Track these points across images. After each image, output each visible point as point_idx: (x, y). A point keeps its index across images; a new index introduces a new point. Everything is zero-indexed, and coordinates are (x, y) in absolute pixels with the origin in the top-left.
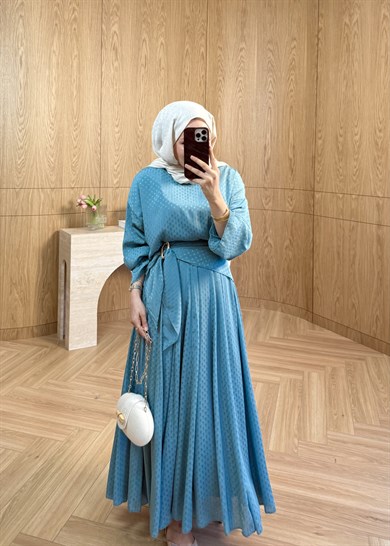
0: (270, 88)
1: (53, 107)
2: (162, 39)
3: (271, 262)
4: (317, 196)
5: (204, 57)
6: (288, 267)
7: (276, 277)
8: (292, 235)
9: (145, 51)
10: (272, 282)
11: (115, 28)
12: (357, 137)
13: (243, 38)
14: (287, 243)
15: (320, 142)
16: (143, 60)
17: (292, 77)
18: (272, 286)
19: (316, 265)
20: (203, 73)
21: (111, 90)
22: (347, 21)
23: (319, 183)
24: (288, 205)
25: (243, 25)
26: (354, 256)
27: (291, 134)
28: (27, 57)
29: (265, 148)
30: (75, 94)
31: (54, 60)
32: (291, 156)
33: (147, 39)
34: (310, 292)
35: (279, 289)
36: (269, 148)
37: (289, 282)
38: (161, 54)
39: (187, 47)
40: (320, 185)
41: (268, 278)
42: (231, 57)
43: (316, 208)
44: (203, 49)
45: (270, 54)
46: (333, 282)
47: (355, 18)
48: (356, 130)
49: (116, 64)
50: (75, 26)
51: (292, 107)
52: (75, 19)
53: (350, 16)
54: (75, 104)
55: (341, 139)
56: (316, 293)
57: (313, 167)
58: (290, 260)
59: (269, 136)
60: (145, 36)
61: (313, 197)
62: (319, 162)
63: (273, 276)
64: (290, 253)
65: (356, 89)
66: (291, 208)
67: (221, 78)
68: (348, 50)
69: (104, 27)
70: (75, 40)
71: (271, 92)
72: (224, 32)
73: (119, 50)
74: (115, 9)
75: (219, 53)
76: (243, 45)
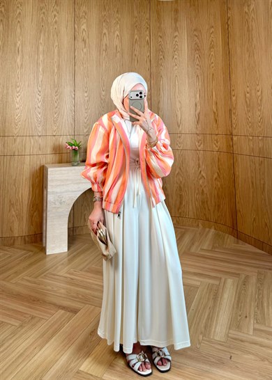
0: (197, 62)
1: (40, 80)
2: (117, 33)
3: (204, 190)
4: (235, 138)
5: (148, 43)
6: (218, 194)
7: (209, 203)
8: (219, 169)
9: (105, 41)
10: (206, 206)
11: (84, 27)
12: (259, 93)
13: (176, 29)
14: (216, 175)
15: (234, 98)
16: (104, 47)
17: (212, 53)
18: (207, 208)
19: (238, 192)
20: (149, 54)
21: (82, 68)
22: (247, 11)
23: (235, 129)
24: (214, 146)
26: (264, 184)
27: (214, 93)
28: (22, 47)
29: (196, 105)
30: (56, 71)
31: (41, 49)
32: (215, 110)
33: (107, 33)
34: (234, 213)
35: (212, 211)
36: (198, 105)
37: (219, 206)
38: (117, 42)
39: (136, 37)
40: (236, 130)
41: (203, 202)
42: (168, 42)
43: (234, 147)
44: (148, 38)
45: (196, 38)
46: (250, 206)
47: (252, 7)
48: (258, 88)
49: (85, 50)
50: (56, 26)
51: (213, 75)
52: (56, 22)
53: (249, 6)
54: (56, 77)
55: (248, 95)
56: (239, 215)
57: (231, 117)
58: (219, 189)
59: (198, 96)
60: (105, 31)
61: (232, 139)
62: (234, 114)
63: (207, 202)
64: (219, 183)
65: (256, 58)
66: (217, 149)
67: (162, 57)
68: (248, 30)
69: (76, 26)
70: (55, 36)
71: (198, 65)
72: (162, 26)
73: (87, 41)
74: (84, 14)
75: (160, 39)
76: (177, 34)
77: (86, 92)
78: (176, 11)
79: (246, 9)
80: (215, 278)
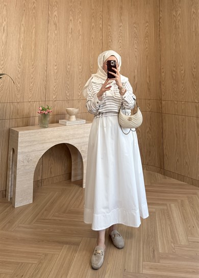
0: (136, 47)
1: (21, 55)
2: (80, 20)
4: (163, 102)
5: (101, 29)
8: (150, 125)
9: (71, 26)
11: (55, 13)
12: (183, 72)
13: (121, 21)
14: (148, 130)
15: (163, 74)
16: (70, 30)
17: (147, 41)
20: (101, 38)
21: (53, 46)
23: (164, 96)
24: (147, 108)
25: (121, 14)
26: (185, 135)
27: (148, 70)
28: (7, 27)
29: (134, 77)
30: (33, 48)
31: (22, 29)
32: (148, 82)
33: (72, 20)
34: (162, 156)
36: (136, 77)
38: (80, 27)
39: (93, 24)
42: (115, 30)
43: (163, 109)
44: (101, 26)
45: (135, 29)
47: (179, 12)
48: (182, 68)
49: (56, 32)
50: (34, 11)
51: (147, 56)
52: (34, 8)
53: (176, 11)
54: (33, 53)
55: (174, 73)
56: (166, 157)
57: (160, 87)
58: (150, 139)
59: (136, 71)
60: (71, 18)
61: (161, 103)
62: (164, 85)
64: (150, 135)
65: (181, 47)
66: (149, 110)
67: (110, 41)
68: (175, 28)
69: (49, 12)
70: (34, 19)
71: (136, 48)
72: (111, 17)
73: (58, 25)
74: (56, 3)
75: (109, 27)
76: (121, 24)
77: (56, 66)
78: (121, 8)
79: (174, 14)
80: (162, 204)
